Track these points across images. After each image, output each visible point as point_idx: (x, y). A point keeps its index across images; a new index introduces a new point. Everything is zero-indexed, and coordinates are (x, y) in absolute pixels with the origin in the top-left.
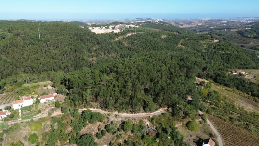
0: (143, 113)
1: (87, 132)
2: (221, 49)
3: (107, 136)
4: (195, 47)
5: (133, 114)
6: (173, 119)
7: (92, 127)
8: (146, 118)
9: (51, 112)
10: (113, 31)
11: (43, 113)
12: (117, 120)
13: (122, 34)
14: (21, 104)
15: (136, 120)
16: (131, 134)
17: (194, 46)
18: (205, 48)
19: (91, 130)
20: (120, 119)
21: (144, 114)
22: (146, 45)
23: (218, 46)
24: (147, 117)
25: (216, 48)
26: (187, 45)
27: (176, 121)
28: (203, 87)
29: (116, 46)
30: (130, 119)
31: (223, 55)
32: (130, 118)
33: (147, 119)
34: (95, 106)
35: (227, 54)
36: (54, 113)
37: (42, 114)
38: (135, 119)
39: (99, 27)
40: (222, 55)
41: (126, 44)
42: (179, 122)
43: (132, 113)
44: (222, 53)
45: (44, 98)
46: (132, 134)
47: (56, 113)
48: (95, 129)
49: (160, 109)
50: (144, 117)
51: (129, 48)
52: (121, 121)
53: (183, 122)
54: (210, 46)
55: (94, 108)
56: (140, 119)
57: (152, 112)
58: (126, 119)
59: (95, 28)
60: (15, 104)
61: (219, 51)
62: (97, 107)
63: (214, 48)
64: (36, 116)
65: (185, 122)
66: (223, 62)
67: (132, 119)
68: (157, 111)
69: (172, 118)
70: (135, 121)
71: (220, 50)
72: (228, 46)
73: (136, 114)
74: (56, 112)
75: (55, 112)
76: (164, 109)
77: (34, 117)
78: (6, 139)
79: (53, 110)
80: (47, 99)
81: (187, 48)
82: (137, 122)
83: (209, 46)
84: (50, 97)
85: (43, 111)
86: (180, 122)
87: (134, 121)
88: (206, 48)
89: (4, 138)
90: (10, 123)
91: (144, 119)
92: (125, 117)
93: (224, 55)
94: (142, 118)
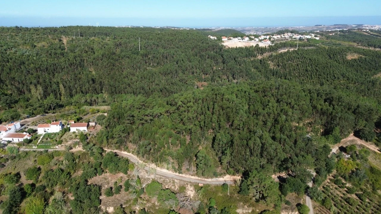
0: (192, 175)
1: (99, 182)
3: (121, 196)
5: (177, 174)
6: (238, 198)
7: (110, 178)
8: (192, 184)
9: (72, 146)
10: (257, 45)
12: (147, 177)
13: (271, 49)
14: (46, 129)
15: (176, 184)
16: (156, 203)
19: (106, 181)
20: (152, 176)
21: (193, 177)
24: (195, 184)
27: (242, 203)
28: (348, 156)
30: (167, 180)
33: (193, 187)
34: (132, 150)
36: (76, 148)
37: (62, 146)
38: (174, 182)
39: (240, 38)
41: (272, 65)
42: (246, 207)
43: (176, 172)
45: (75, 127)
46: (158, 202)
47: (79, 148)
48: (112, 181)
49: (225, 176)
50: (190, 182)
51: (275, 72)
52: (153, 179)
53: (254, 208)
55: (130, 152)
56: (182, 183)
57: (209, 179)
58: (160, 178)
59: (234, 39)
60: (40, 127)
62: (134, 152)
64: (54, 147)
65: (258, 209)
67: (169, 181)
68: (217, 179)
69: (238, 196)
70: (173, 186)
73: (180, 175)
74: (79, 146)
75: (77, 146)
76: (233, 178)
77: (52, 147)
78: (8, 166)
79: (76, 144)
80: (78, 128)
82: (175, 187)
84: (82, 126)
85: (65, 142)
86: (249, 206)
87: (172, 184)
89: (6, 165)
90: (22, 149)
91: (189, 186)
92: (161, 175)
94: (187, 183)
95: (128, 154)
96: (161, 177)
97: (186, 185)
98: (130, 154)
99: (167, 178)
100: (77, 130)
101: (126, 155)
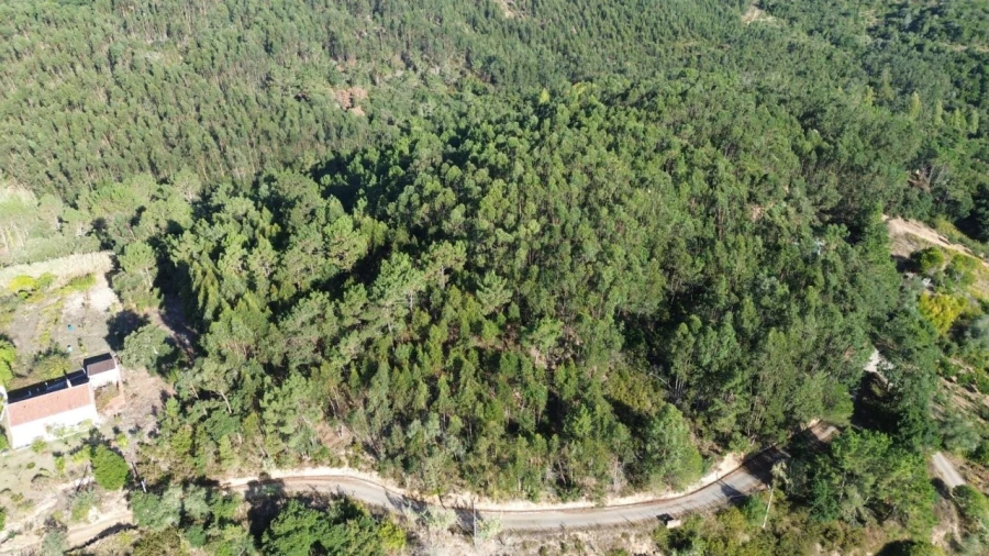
0: (622, 494)
2: (948, 32)
4: (825, 22)
5: (569, 505)
6: (797, 530)
8: (641, 529)
9: (67, 515)
11: (17, 527)
17: (818, 14)
18: (871, 25)
21: (628, 501)
22: (604, 16)
23: (936, 16)
25: (926, 28)
26: (787, 9)
28: (926, 282)
29: (460, 23)
30: (552, 543)
31: (958, 61)
32: (546, 533)
33: (649, 540)
34: (343, 452)
35: (977, 57)
36: (88, 522)
38: (578, 545)
40: (952, 64)
44: (952, 53)
45: (33, 418)
50: (633, 525)
51: (523, 27)
53: (858, 550)
54: (894, 15)
55: (339, 464)
56: (608, 537)
61: (940, 44)
62: (356, 457)
63: (914, 27)
65: (869, 549)
66: (958, 97)
67: (559, 547)
69: (794, 524)
71: (944, 34)
72: (981, 19)
74: (102, 510)
75: (92, 510)
79: (80, 501)
80: (50, 420)
81: (785, 22)
83: (888, 16)
84: (70, 407)
85: (21, 512)
86: (842, 548)
88: (876, 28)
91: (632, 539)
92: (520, 533)
93: (964, 62)
94: (622, 530)
95: (336, 471)
96: (525, 538)
97: (624, 541)
98: (345, 471)
99: (549, 538)
100: (48, 428)
101: (328, 478)
